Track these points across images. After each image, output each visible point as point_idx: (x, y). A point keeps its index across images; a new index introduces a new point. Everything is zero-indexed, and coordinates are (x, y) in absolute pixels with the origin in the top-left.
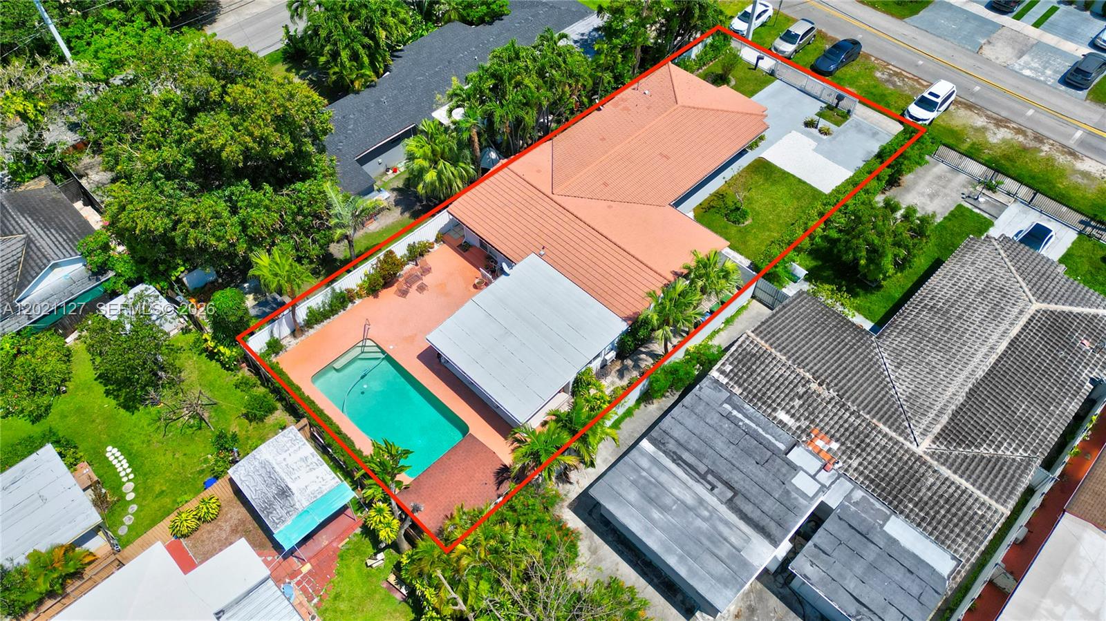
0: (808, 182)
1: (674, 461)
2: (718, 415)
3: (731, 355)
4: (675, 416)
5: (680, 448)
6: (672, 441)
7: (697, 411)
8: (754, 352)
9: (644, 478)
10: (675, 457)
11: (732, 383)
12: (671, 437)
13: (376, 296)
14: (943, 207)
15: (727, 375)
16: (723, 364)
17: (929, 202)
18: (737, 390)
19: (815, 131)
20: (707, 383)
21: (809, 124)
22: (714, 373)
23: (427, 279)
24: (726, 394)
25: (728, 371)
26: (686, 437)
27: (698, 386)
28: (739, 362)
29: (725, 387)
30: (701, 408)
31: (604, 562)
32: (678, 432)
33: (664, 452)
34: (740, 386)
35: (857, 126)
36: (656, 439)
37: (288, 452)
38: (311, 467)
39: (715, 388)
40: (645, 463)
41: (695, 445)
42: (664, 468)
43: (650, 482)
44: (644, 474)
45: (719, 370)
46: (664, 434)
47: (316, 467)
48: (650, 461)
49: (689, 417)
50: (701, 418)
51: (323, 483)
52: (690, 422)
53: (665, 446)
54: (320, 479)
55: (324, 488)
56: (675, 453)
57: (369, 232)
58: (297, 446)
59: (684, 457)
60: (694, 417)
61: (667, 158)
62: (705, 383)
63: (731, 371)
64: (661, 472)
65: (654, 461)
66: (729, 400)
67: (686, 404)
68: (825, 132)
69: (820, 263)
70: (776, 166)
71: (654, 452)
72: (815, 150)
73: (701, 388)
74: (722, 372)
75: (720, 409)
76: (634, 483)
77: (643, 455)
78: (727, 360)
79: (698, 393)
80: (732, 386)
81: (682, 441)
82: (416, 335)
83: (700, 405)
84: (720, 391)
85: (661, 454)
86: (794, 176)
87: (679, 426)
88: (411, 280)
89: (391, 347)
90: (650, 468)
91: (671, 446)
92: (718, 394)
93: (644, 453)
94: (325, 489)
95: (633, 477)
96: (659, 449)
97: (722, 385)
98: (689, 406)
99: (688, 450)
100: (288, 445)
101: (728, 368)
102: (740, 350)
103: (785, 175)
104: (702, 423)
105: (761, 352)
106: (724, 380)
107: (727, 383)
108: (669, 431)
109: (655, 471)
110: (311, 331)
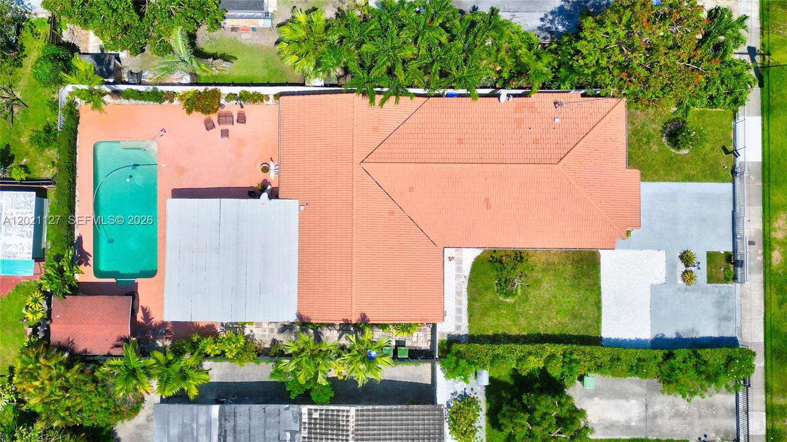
0: (603, 310)
1: (220, 435)
2: (277, 434)
3: (327, 410)
4: (252, 410)
5: (232, 432)
6: (232, 423)
7: (268, 420)
8: (341, 423)
9: (192, 428)
10: (223, 434)
11: (307, 426)
12: (235, 420)
13: (189, 111)
14: (672, 430)
15: (310, 419)
16: (316, 410)
17: (667, 417)
18: (305, 433)
19: (681, 267)
20: (296, 409)
21: (686, 258)
22: (305, 409)
23: (235, 129)
24: (296, 427)
25: (314, 416)
26: (242, 428)
27: (287, 406)
28: (326, 420)
29: (301, 423)
30: (272, 420)
31: (148, 431)
32: (242, 421)
33: (220, 425)
34: (309, 433)
35: (723, 297)
36: (225, 412)
37: (18, 210)
38: (23, 233)
39: (295, 418)
40: (202, 420)
41: (242, 439)
42: (209, 434)
43: (193, 433)
44: (195, 426)
45: (309, 410)
46: (233, 414)
47: (25, 236)
48: (207, 421)
49: (260, 419)
50: (265, 426)
51: (21, 251)
52: (255, 422)
53: (225, 422)
54: (21, 247)
55: (19, 255)
56: (226, 431)
57: (239, 39)
58: (26, 211)
59: (228, 439)
60: (263, 422)
61: (488, 206)
62: (294, 408)
63: (316, 419)
64: (205, 434)
65: (209, 424)
66: (293, 433)
67: (266, 409)
68: (688, 277)
69: (512, 383)
70: (600, 271)
71: (214, 419)
72: (653, 287)
73: (287, 409)
74: (310, 414)
75: (282, 433)
76: (184, 425)
77: (207, 414)
78: (321, 410)
79: (282, 410)
80: (305, 428)
81: (238, 429)
82: (188, 170)
83: (274, 418)
84: (296, 422)
85: (218, 424)
86: (599, 294)
87: (247, 419)
88: (226, 118)
89: (163, 165)
90: (201, 425)
91: (229, 425)
92: (293, 423)
93: (208, 414)
94: (19, 257)
95: (187, 421)
96: (220, 420)
97: (301, 420)
98: (267, 412)
99: (235, 437)
100: (22, 205)
101: (316, 415)
102: (335, 413)
103: (595, 287)
104: (262, 430)
105: (345, 428)
106: (305, 418)
107: (305, 423)
108: (238, 415)
109: (202, 430)
110: (126, 102)
